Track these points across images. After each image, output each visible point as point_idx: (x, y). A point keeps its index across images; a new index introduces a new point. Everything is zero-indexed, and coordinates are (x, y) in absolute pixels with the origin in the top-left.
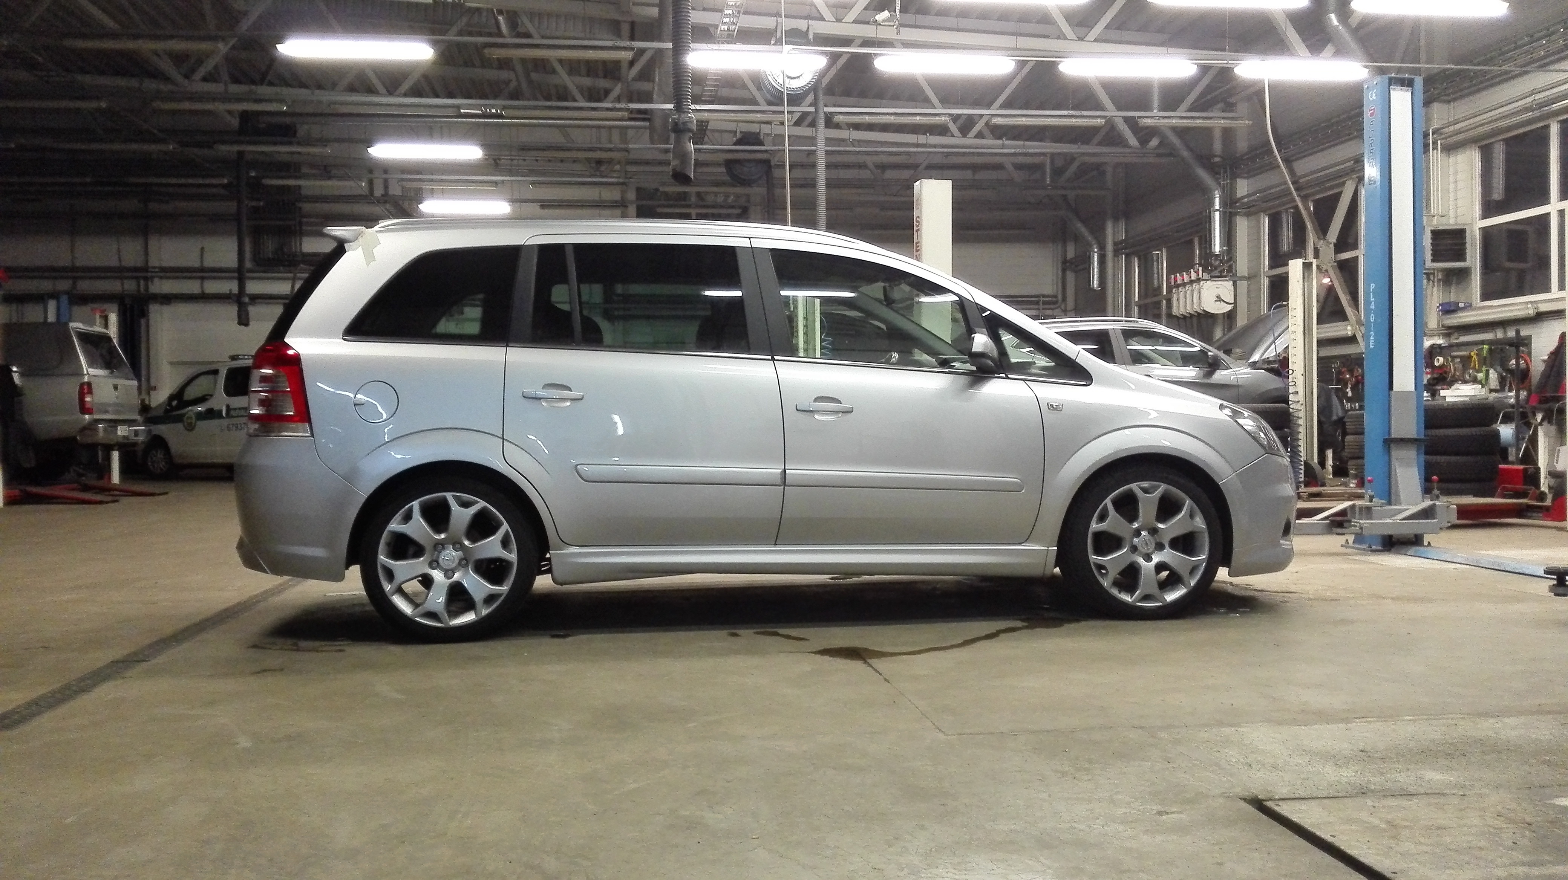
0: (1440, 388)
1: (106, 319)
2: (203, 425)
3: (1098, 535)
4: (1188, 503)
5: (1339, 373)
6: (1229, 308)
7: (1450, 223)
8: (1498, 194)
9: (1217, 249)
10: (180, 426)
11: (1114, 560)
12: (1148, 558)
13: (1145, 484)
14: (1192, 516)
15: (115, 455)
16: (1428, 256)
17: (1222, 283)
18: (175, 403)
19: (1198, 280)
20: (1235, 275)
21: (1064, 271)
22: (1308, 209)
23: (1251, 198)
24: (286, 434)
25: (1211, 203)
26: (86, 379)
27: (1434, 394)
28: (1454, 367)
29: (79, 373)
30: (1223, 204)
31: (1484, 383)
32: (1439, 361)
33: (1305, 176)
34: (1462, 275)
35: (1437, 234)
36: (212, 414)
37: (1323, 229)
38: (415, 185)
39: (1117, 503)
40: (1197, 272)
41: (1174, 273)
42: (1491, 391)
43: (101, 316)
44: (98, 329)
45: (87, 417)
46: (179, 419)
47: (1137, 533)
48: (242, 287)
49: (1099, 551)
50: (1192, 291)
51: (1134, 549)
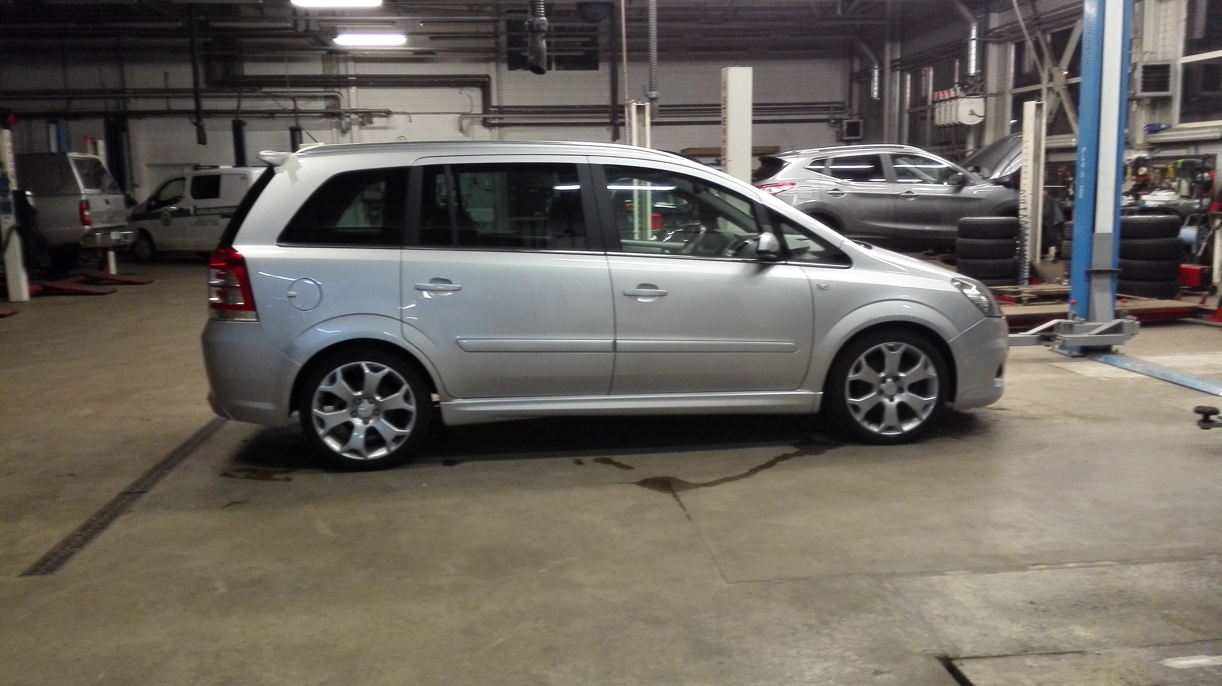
0: (1141, 193)
1: (95, 145)
2: (177, 221)
3: (854, 383)
4: (923, 358)
5: (1065, 176)
6: (979, 120)
7: (1159, 59)
8: (1198, 35)
9: (973, 70)
10: (157, 221)
11: (864, 401)
12: (892, 399)
13: (891, 344)
14: (926, 367)
15: (112, 255)
16: (1139, 85)
17: (975, 100)
18: (153, 203)
19: (956, 98)
20: (985, 93)
21: (851, 82)
22: (1045, 40)
23: (1001, 30)
24: (238, 319)
25: (968, 34)
26: (84, 198)
27: (1137, 197)
28: (1154, 177)
29: (79, 194)
30: (979, 34)
31: (1177, 190)
32: (1143, 170)
33: (1047, 13)
34: (1166, 102)
35: (1148, 69)
36: (182, 213)
37: (1057, 57)
38: (330, 24)
39: (869, 359)
40: (955, 90)
41: (937, 91)
42: (1183, 197)
43: (92, 143)
44: (90, 155)
45: (87, 227)
46: (157, 216)
47: (884, 380)
48: (198, 104)
49: (855, 395)
50: (951, 106)
51: (881, 392)
